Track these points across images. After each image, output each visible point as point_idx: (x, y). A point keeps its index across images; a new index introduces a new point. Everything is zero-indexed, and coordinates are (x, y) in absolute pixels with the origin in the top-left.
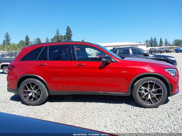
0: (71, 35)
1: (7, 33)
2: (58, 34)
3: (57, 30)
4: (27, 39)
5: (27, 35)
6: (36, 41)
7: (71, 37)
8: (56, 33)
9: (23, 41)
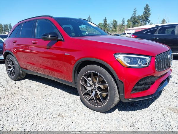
0: (150, 14)
1: (90, 16)
2: (135, 14)
3: (135, 10)
4: (105, 21)
5: (105, 18)
6: (112, 22)
7: (148, 17)
8: (133, 13)
9: (101, 23)
